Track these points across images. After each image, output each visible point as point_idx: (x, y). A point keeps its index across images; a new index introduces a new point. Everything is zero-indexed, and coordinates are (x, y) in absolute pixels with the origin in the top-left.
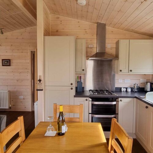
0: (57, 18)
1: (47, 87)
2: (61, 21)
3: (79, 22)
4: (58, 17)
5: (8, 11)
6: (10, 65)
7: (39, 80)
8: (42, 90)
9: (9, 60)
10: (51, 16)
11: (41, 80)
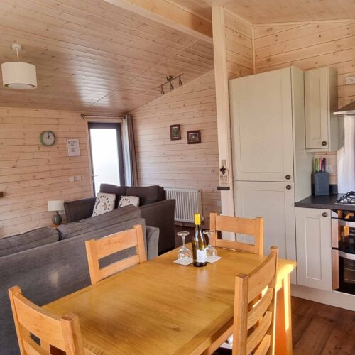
0: (268, 30)
1: (238, 184)
2: (277, 36)
3: (318, 26)
4: (269, 28)
5: (178, 42)
6: (199, 142)
7: (221, 170)
8: (228, 189)
9: (199, 132)
10: (254, 31)
11: (225, 169)
